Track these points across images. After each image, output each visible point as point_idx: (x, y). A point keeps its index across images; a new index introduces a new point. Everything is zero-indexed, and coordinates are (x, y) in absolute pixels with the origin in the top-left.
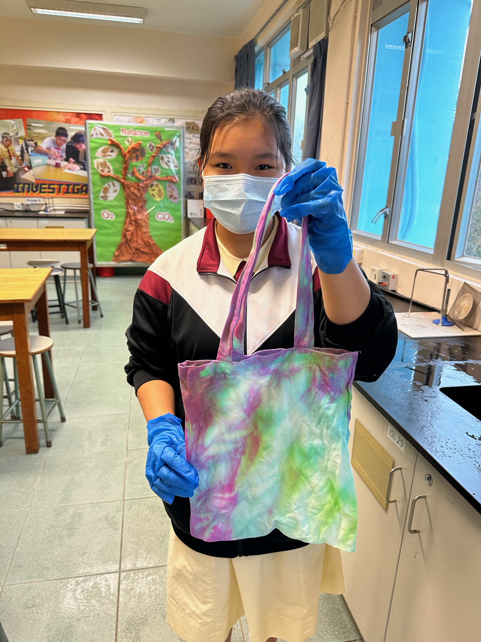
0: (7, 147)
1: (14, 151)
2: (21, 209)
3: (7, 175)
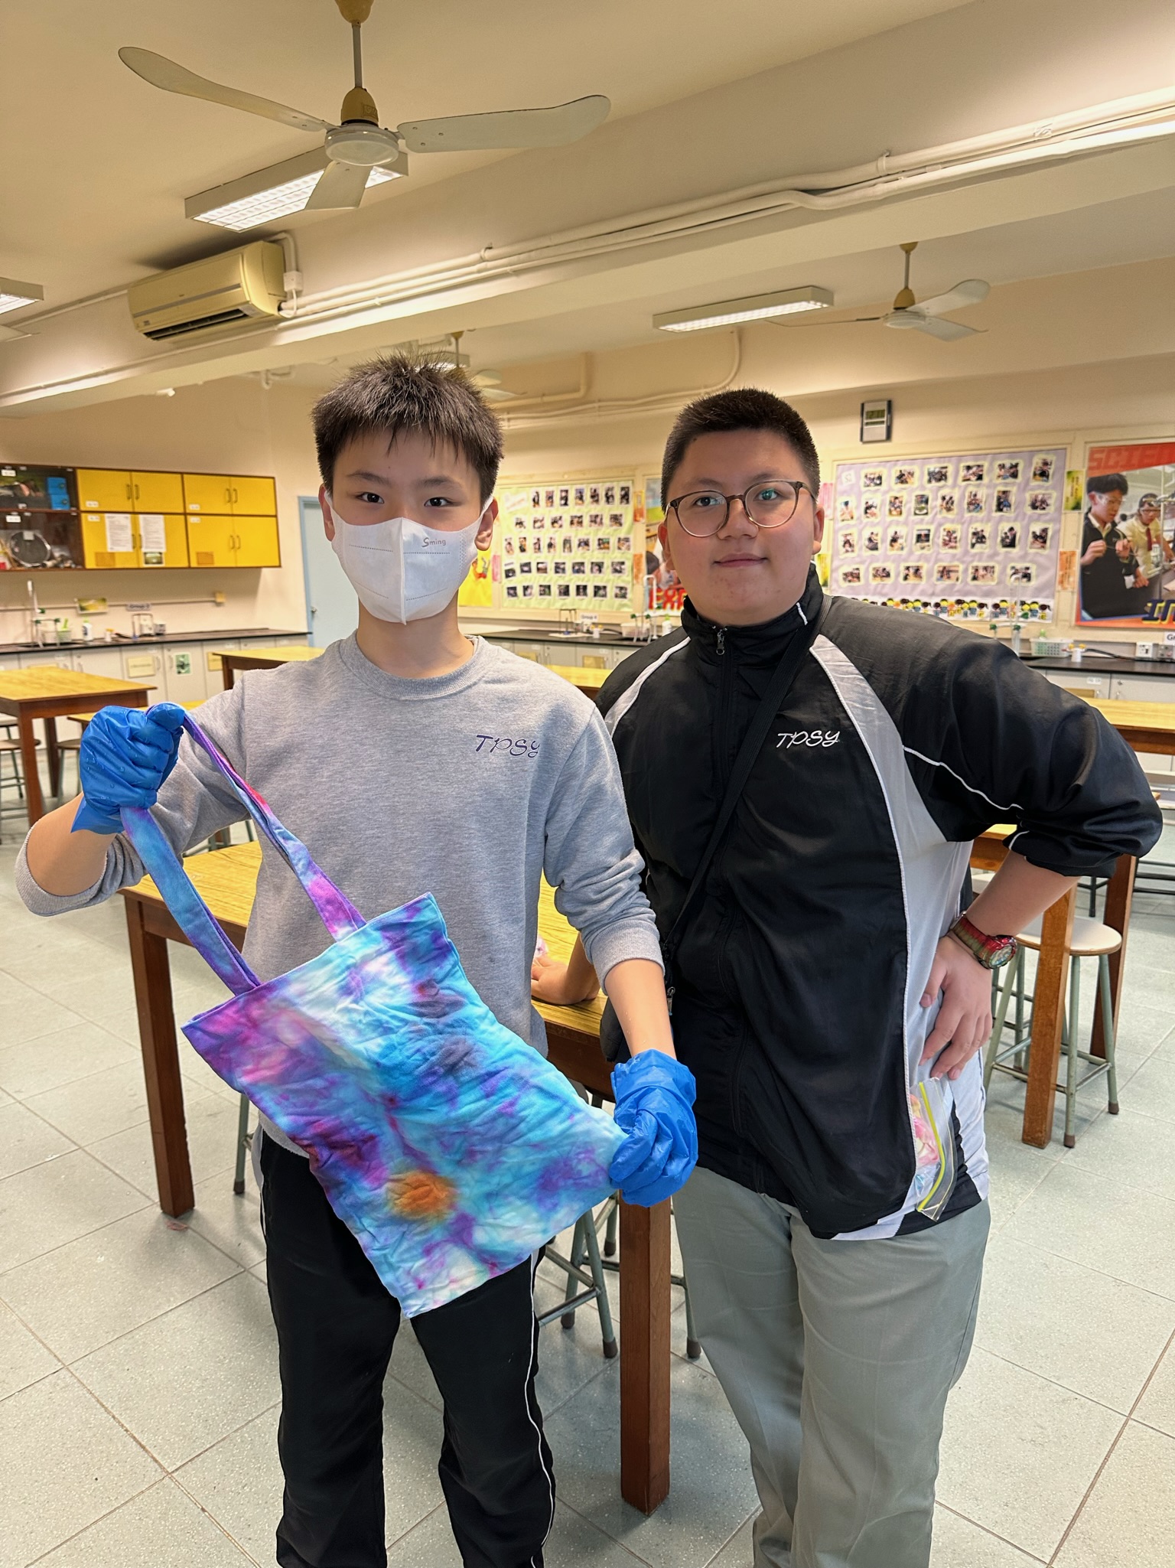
0: (1145, 524)
1: (1159, 533)
2: (1150, 655)
3: (1135, 583)
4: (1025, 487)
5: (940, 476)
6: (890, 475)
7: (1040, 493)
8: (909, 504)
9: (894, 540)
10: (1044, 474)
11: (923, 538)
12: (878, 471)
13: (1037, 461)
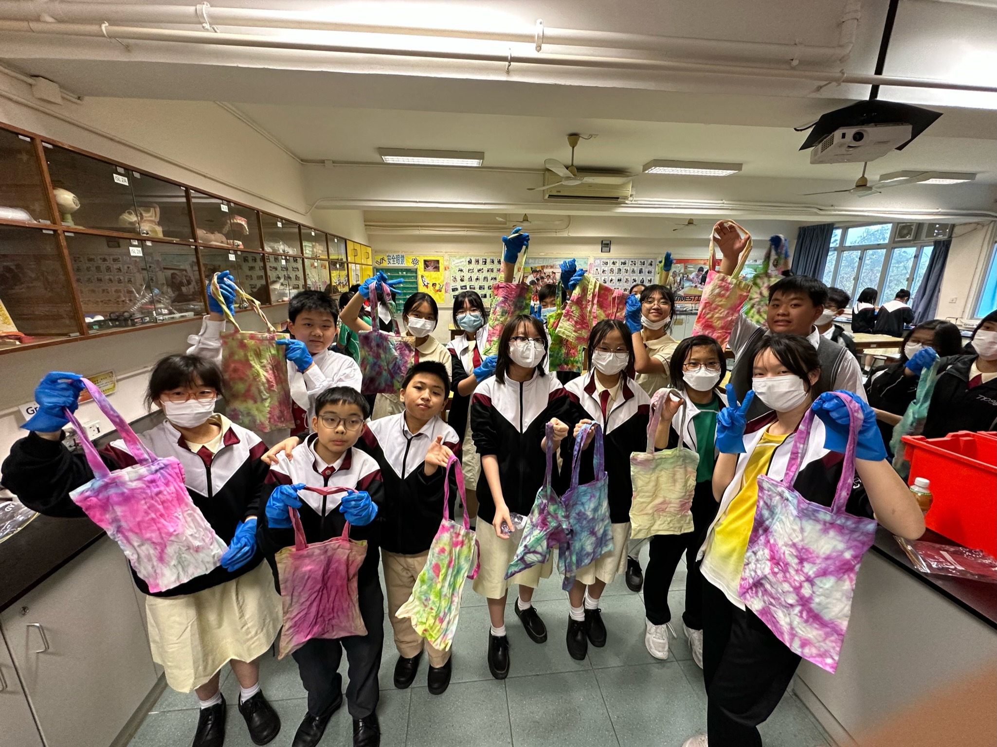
4: (646, 267)
5: (624, 263)
6: (610, 262)
7: (650, 269)
8: (616, 271)
9: (611, 280)
10: (651, 265)
11: (619, 280)
12: (606, 261)
13: (650, 261)
